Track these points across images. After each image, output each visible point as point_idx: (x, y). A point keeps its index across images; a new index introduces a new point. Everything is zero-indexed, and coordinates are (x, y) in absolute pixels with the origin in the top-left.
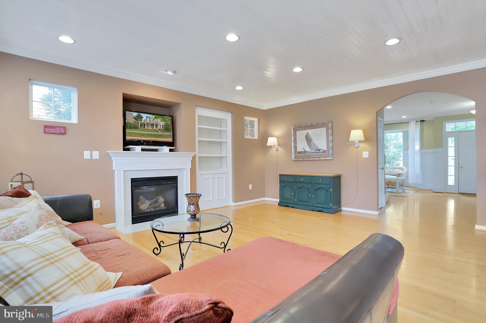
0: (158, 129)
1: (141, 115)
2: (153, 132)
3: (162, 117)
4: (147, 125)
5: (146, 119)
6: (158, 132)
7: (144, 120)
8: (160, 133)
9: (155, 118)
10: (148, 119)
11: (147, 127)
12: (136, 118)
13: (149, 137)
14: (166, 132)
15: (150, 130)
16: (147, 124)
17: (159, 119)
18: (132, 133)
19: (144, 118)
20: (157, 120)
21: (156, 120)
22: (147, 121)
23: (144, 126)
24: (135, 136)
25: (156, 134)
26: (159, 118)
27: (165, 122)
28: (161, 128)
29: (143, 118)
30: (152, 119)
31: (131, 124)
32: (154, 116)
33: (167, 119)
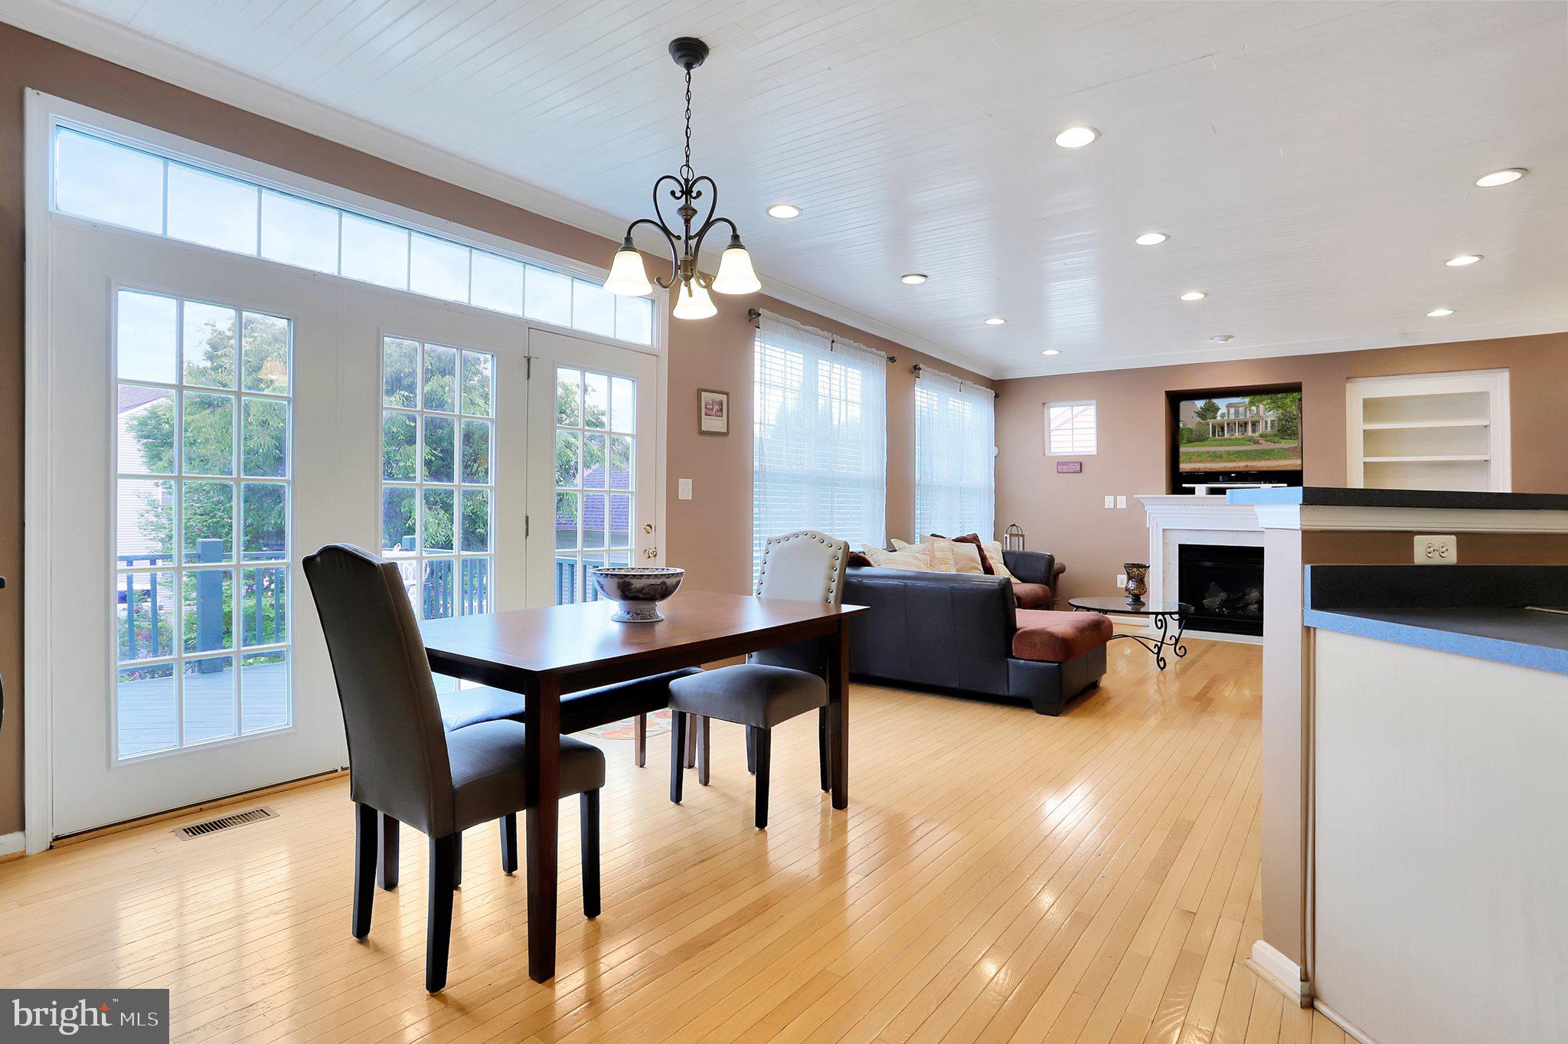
0: (1257, 434)
1: (1214, 404)
2: (1244, 445)
3: (1271, 398)
4: (1228, 429)
5: (1225, 411)
6: (1257, 443)
7: (1223, 415)
8: (1265, 445)
9: (1252, 403)
10: (1232, 411)
11: (1228, 432)
12: (1203, 414)
13: (1235, 461)
14: (1283, 441)
15: (1236, 439)
16: (1228, 424)
17: (1261, 406)
18: (1193, 454)
19: (1223, 410)
20: (1258, 407)
21: (1254, 408)
22: (1228, 417)
23: (1220, 433)
24: (1200, 462)
25: (1251, 451)
26: (1260, 401)
27: (1281, 411)
28: (1269, 429)
29: (1218, 409)
30: (1241, 410)
31: (1190, 431)
32: (1247, 400)
33: (1288, 400)
